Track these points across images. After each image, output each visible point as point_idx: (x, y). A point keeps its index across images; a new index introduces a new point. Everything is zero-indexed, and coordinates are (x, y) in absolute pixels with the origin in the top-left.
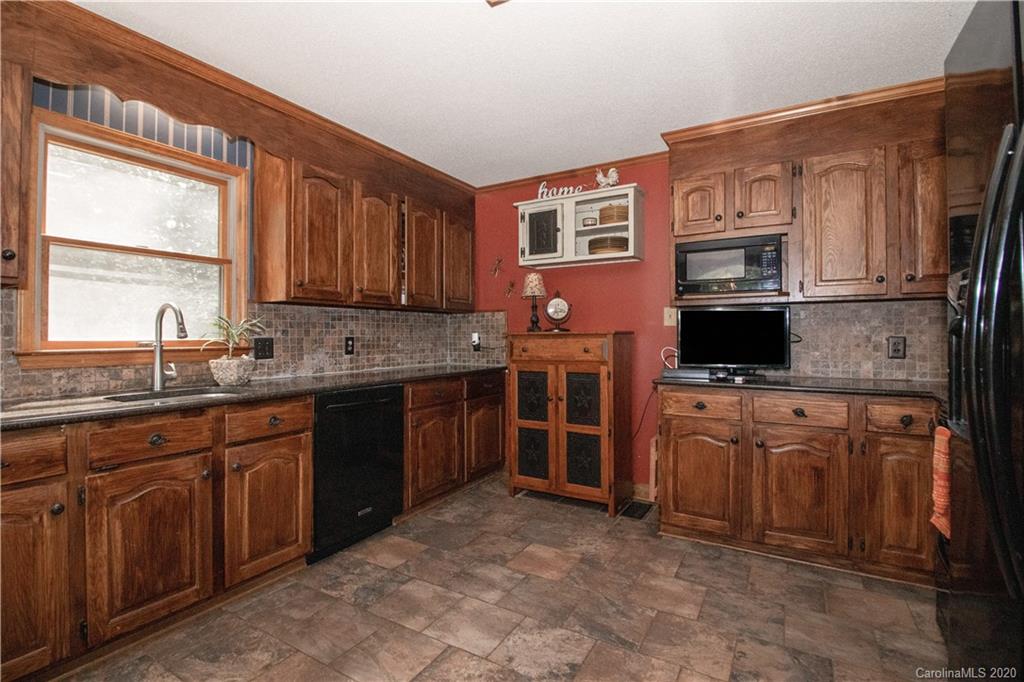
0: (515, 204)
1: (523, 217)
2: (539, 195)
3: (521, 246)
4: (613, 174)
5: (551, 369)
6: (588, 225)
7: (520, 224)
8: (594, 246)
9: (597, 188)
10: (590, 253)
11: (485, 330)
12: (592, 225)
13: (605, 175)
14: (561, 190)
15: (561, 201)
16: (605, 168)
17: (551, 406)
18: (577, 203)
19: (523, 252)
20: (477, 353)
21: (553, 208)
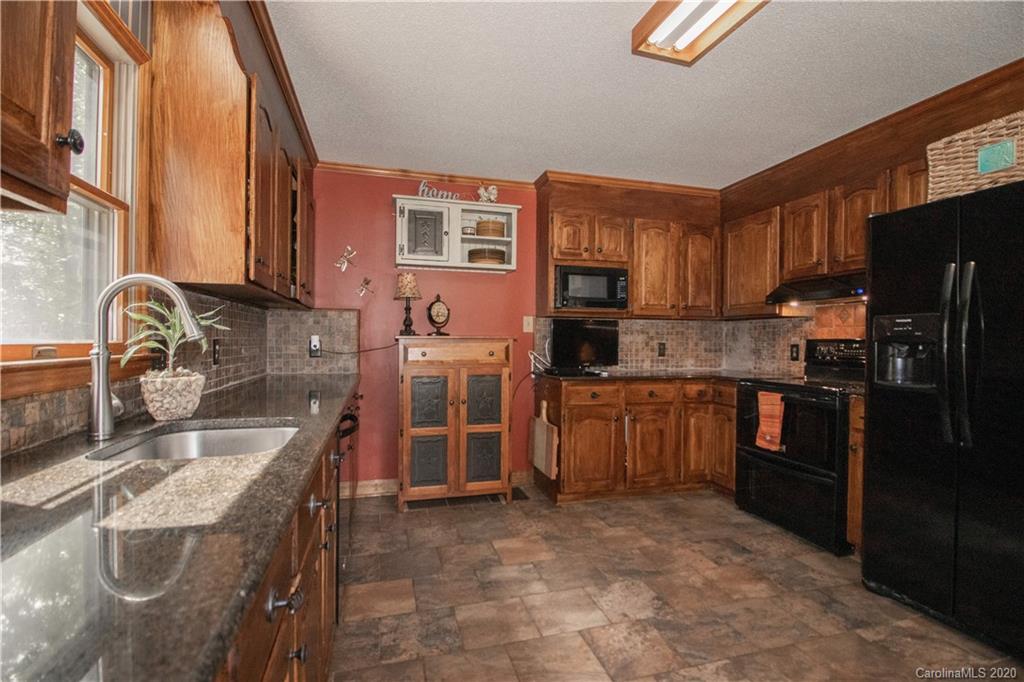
0: (394, 196)
1: (402, 212)
2: (420, 194)
3: (398, 242)
4: (493, 191)
5: (451, 374)
6: (467, 234)
7: (399, 219)
8: (473, 255)
9: (477, 201)
10: (470, 261)
11: (328, 332)
12: (470, 234)
13: (486, 189)
14: (441, 193)
15: (449, 205)
16: (486, 183)
17: (451, 411)
18: (463, 210)
19: (402, 250)
20: (314, 360)
21: (439, 210)
